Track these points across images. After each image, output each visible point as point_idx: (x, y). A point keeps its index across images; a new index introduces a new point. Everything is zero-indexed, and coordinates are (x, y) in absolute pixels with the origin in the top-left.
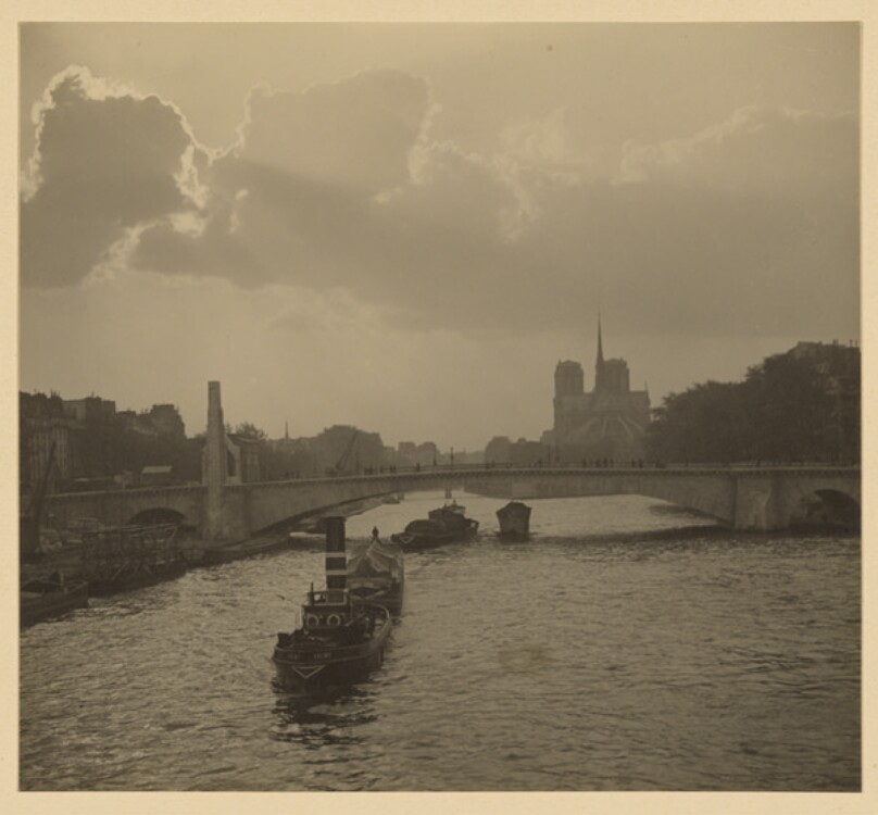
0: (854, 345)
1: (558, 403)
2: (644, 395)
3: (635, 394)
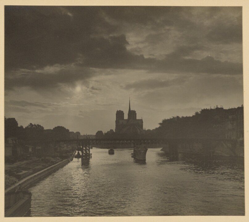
0: (222, 107)
1: (117, 122)
2: (141, 121)
3: (138, 120)
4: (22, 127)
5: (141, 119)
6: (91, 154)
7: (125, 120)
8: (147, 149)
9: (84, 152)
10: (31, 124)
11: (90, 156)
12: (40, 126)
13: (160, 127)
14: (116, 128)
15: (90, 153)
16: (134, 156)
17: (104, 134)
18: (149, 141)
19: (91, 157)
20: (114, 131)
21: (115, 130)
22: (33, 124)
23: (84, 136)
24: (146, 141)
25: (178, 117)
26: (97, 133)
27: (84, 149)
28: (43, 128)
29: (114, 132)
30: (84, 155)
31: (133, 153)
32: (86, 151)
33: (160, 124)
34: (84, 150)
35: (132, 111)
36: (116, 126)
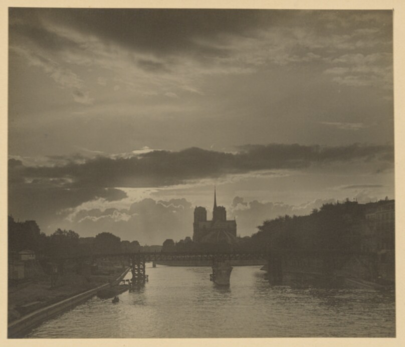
0: (355, 201)
1: (195, 225)
2: (234, 223)
3: (229, 221)
4: (44, 235)
5: (233, 219)
6: (148, 276)
7: (209, 221)
8: (231, 269)
9: (137, 273)
10: (59, 230)
11: (146, 279)
12: (74, 232)
13: (259, 233)
14: (194, 234)
15: (146, 274)
16: (213, 278)
17: (175, 244)
18: (237, 255)
19: (148, 281)
21: (193, 237)
22: (62, 229)
24: (231, 256)
25: (287, 217)
26: (165, 243)
27: (137, 267)
28: (78, 235)
29: (191, 240)
30: (136, 277)
31: (212, 273)
32: (139, 271)
33: (259, 227)
34: (136, 269)
35: (219, 207)
36: (194, 231)
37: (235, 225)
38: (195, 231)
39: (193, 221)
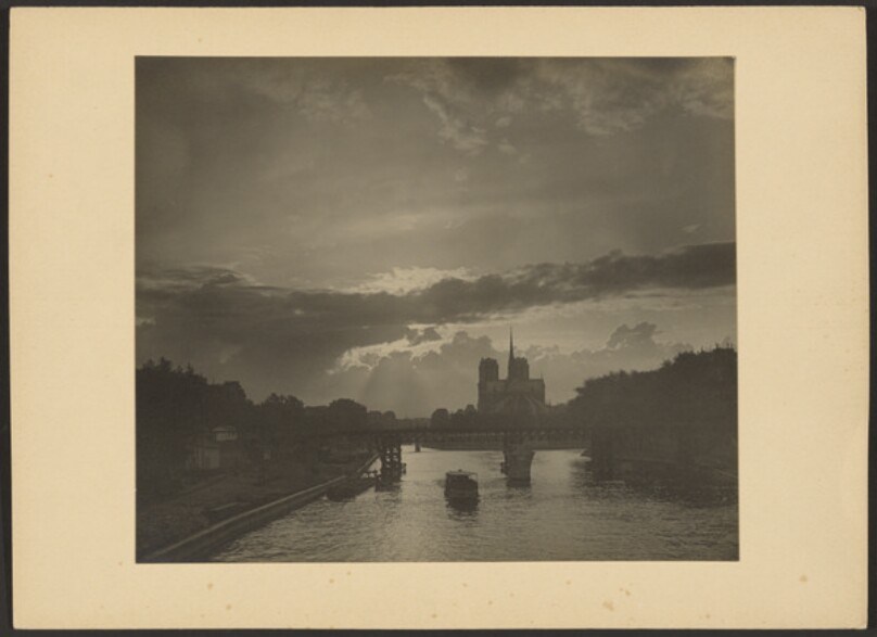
1: (481, 386)
2: (541, 382)
3: (534, 381)
4: (251, 402)
5: (539, 377)
6: (405, 465)
7: (502, 381)
8: (533, 454)
9: (388, 460)
10: (274, 395)
11: (403, 470)
12: (295, 399)
13: (578, 399)
14: (479, 401)
15: (403, 461)
16: (505, 469)
17: (450, 416)
18: (543, 433)
19: (405, 473)
20: (476, 407)
21: (479, 405)
22: (279, 395)
23: (406, 420)
24: (534, 433)
25: (622, 373)
26: (434, 414)
27: (388, 453)
28: (302, 403)
29: (475, 410)
30: (388, 466)
31: (504, 461)
32: (391, 457)
33: (578, 390)
34: (388, 455)
35: (519, 359)
37: (543, 386)
38: (481, 395)
39: (477, 381)
